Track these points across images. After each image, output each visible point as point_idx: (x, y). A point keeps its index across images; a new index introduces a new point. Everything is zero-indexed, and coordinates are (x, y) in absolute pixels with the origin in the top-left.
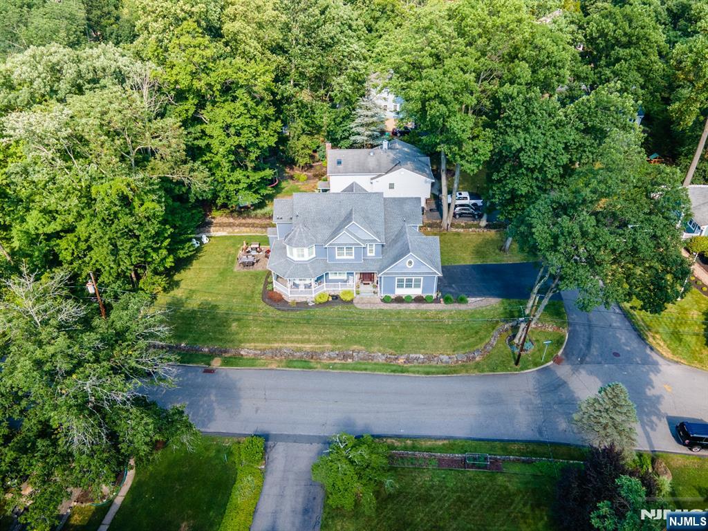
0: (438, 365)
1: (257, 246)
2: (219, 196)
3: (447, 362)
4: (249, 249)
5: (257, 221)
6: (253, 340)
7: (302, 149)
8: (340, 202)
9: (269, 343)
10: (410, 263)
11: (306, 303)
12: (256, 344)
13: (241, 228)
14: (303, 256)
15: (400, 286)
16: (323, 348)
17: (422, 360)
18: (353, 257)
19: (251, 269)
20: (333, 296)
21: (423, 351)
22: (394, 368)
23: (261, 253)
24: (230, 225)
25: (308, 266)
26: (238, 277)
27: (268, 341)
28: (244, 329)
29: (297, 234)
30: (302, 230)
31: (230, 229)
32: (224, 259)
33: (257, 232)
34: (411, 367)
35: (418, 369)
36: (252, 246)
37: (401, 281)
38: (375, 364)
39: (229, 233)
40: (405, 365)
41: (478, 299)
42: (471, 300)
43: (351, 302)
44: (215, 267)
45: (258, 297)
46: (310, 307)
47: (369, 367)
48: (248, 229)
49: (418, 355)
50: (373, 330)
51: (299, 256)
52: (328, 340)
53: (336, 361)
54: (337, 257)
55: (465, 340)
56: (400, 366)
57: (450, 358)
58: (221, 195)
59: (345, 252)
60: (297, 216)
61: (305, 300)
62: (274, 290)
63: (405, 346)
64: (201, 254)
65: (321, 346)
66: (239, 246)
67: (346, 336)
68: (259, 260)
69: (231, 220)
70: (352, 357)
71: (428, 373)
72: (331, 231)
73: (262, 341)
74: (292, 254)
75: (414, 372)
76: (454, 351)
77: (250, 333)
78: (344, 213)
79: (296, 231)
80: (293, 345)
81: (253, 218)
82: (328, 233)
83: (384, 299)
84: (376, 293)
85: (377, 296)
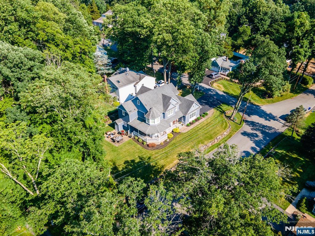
1: (110, 132)
3: (226, 134)
8: (156, 93)
10: (193, 106)
11: (165, 141)
17: (221, 137)
21: (218, 135)
37: (191, 115)
42: (208, 113)
43: (180, 132)
49: (219, 137)
54: (168, 116)
55: (223, 125)
56: (217, 144)
57: (226, 132)
60: (146, 105)
62: (148, 143)
74: (154, 123)
76: (225, 129)
83: (187, 126)
84: (182, 125)
85: (184, 126)
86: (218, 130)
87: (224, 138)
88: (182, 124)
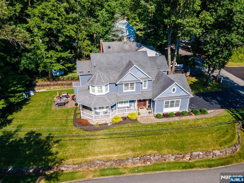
0: (214, 159)
1: (66, 94)
2: (40, 66)
3: (219, 155)
4: (61, 96)
5: (64, 82)
6: (72, 156)
7: (86, 46)
8: (121, 57)
9: (84, 157)
10: (174, 90)
11: (106, 124)
12: (74, 160)
13: (55, 86)
14: (102, 91)
15: (167, 106)
16: (126, 155)
17: (202, 156)
18: (134, 90)
19: (64, 108)
20: (122, 118)
21: (199, 149)
22: (184, 165)
23: (69, 98)
24: (48, 85)
25: (106, 98)
26: (55, 113)
27: (83, 156)
28: (63, 149)
29: (97, 76)
30: (100, 74)
31: (48, 87)
32: (44, 103)
33: (66, 88)
34: (195, 162)
35: (201, 163)
36: (63, 95)
37: (167, 103)
38: (168, 163)
39: (47, 90)
40: (191, 161)
41: (212, 111)
42: (209, 111)
43: (136, 120)
44: (38, 108)
45: (70, 124)
46: (110, 127)
47: (165, 166)
48: (59, 87)
49: (198, 153)
50: (159, 138)
51: (99, 91)
52: (128, 149)
53: (139, 165)
54: (124, 91)
55: (223, 137)
56: (187, 163)
57: (221, 152)
58: (41, 65)
59: (129, 86)
60: (95, 66)
61: (104, 122)
62: (82, 118)
63: (186, 147)
64: (29, 102)
65: (125, 154)
66: (54, 96)
67: (141, 144)
68: (68, 102)
69: (49, 83)
70: (149, 160)
71: (210, 166)
72: (118, 74)
73: (78, 157)
74: (94, 91)
75: (200, 167)
76: (221, 146)
77: (68, 151)
78: (125, 63)
79: (96, 75)
80: (103, 156)
81: (62, 80)
82: (117, 75)
83: (157, 117)
84: (149, 113)
85: (151, 115)
86: (204, 142)
87: (209, 160)
88: (150, 111)
